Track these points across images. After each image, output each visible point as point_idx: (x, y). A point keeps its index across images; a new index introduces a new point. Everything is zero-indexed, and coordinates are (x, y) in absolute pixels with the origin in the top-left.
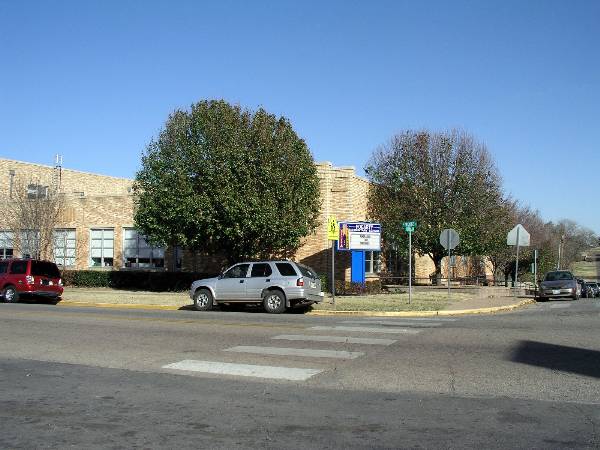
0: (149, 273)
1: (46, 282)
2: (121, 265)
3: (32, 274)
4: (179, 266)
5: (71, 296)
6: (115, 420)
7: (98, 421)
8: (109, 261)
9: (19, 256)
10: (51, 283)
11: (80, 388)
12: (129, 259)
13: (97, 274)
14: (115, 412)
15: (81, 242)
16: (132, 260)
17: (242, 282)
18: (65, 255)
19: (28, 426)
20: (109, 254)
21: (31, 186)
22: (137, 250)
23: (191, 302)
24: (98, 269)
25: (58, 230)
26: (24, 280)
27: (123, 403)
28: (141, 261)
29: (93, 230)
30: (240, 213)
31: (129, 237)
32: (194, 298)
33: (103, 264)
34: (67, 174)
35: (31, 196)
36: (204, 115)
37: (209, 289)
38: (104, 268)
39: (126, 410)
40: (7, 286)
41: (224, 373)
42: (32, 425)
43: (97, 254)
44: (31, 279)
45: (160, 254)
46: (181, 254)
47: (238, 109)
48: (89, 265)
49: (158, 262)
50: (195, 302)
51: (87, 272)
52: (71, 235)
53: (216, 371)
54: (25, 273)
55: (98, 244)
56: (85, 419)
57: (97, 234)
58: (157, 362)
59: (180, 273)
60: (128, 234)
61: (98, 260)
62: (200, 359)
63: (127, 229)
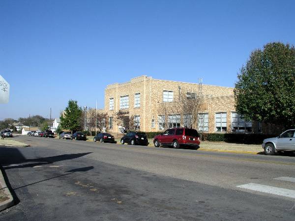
0: (244, 134)
1: (192, 139)
2: (230, 130)
3: (185, 135)
4: (260, 131)
5: (204, 146)
6: (200, 216)
7: (191, 215)
8: (225, 128)
9: (182, 126)
10: (194, 139)
11: (190, 195)
12: (234, 128)
13: (219, 135)
14: (202, 211)
15: (211, 119)
16: (236, 128)
17: (291, 140)
18: (203, 126)
19: (156, 213)
20: (224, 125)
21: (188, 93)
22: (238, 123)
23: (263, 150)
24: (219, 133)
25: (200, 114)
26: (182, 137)
27: (208, 206)
28: (241, 128)
29: (217, 113)
30: (290, 102)
31: (234, 116)
32: (265, 148)
33: (222, 130)
34: (205, 87)
35: (188, 98)
36: (271, 51)
37: (273, 144)
38: (222, 132)
39: (208, 211)
40: (174, 140)
41: (271, 193)
42: (158, 213)
43: (219, 125)
44: (184, 137)
45: (250, 125)
46: (260, 125)
47: (288, 46)
48: (215, 131)
49: (249, 129)
50: (265, 150)
51: (214, 134)
52: (206, 116)
53: (266, 191)
54: (182, 134)
55: (219, 120)
56: (185, 213)
57: (218, 116)
58: (235, 183)
59: (260, 135)
60: (234, 115)
61: (219, 128)
62: (259, 183)
63: (233, 112)
